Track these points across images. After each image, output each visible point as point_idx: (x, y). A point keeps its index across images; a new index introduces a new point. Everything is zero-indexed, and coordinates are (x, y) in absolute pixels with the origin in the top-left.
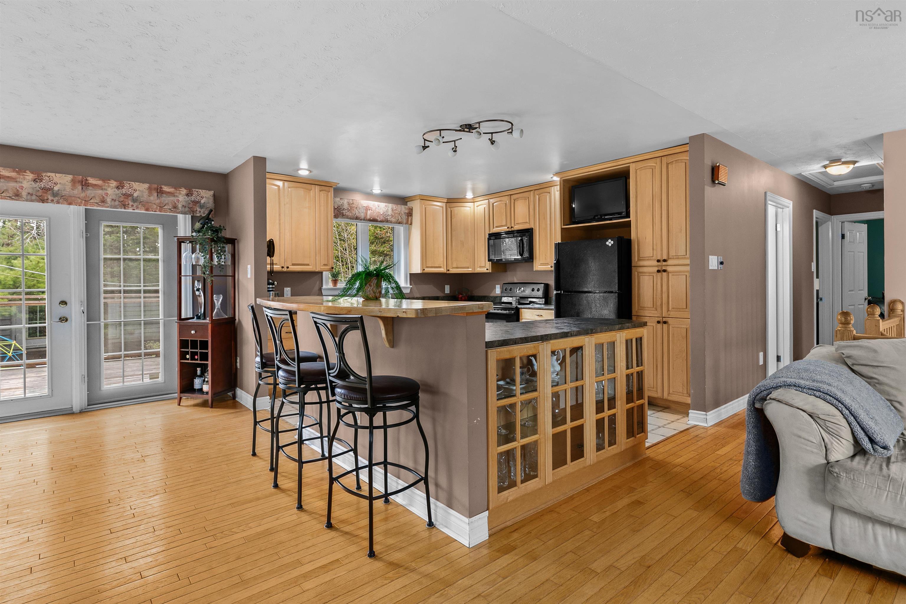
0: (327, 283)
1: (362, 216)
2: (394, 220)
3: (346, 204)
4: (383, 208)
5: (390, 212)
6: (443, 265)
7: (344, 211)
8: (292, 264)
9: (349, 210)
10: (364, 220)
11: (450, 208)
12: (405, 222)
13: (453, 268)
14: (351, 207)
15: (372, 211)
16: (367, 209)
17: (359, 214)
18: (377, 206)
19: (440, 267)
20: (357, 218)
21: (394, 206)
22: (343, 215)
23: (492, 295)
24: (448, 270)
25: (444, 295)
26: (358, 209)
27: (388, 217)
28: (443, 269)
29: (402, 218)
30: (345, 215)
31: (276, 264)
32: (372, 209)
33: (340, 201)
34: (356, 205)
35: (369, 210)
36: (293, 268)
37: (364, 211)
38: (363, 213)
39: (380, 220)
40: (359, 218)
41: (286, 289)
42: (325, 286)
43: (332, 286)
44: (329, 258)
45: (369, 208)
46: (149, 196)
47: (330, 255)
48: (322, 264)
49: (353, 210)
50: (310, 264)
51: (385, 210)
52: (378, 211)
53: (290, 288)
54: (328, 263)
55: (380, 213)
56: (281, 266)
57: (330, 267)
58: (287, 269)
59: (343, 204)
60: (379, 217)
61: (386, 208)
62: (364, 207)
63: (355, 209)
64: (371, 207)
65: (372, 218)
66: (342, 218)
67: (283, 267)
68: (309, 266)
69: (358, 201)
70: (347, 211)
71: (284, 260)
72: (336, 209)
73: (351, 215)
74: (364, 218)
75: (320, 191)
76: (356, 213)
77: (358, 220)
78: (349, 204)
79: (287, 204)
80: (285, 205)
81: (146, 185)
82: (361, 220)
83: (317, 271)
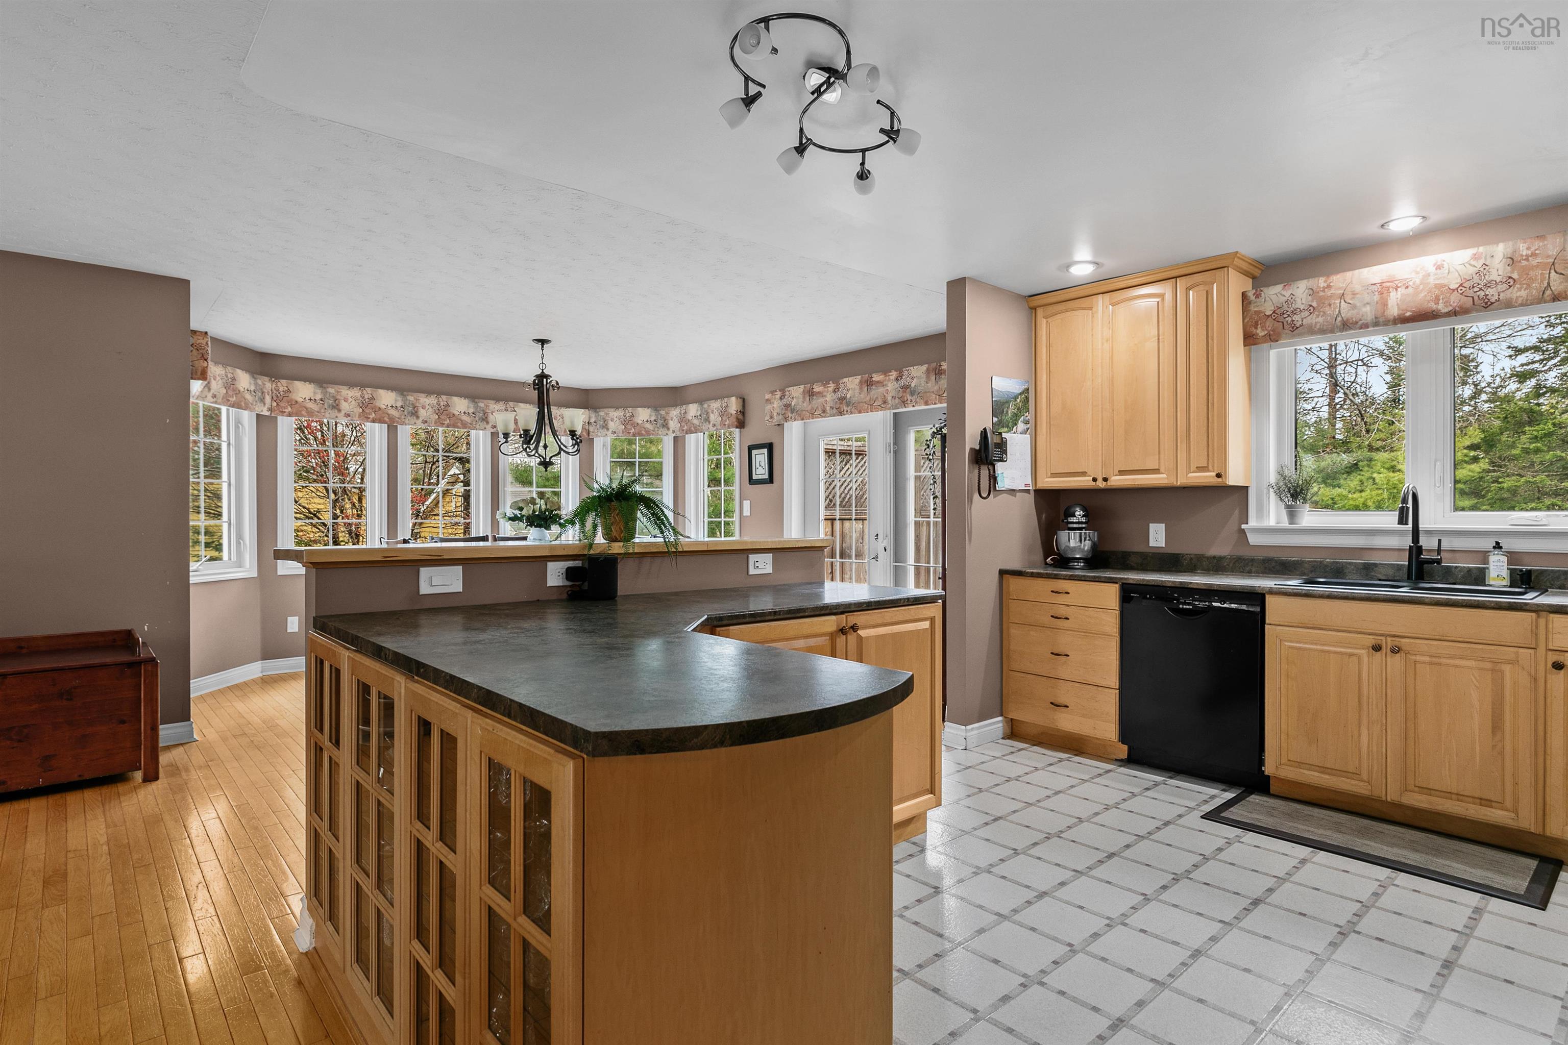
0: (1262, 513)
1: (1367, 312)
2: (1523, 293)
3: (1304, 296)
4: (1459, 268)
5: (1498, 271)
7: (1295, 318)
8: (1120, 471)
9: (1311, 309)
10: (1376, 324)
14: (1321, 301)
15: (1410, 290)
16: (1384, 289)
17: (1355, 312)
18: (1432, 269)
20: (1347, 325)
21: (1523, 249)
22: (1294, 328)
26: (1348, 297)
30: (1302, 325)
31: (1084, 474)
32: (1411, 283)
33: (1284, 293)
34: (1340, 288)
35: (1396, 290)
36: (1117, 481)
37: (1375, 297)
38: (1368, 304)
39: (1451, 308)
40: (1357, 323)
41: (1153, 527)
42: (1253, 523)
43: (1285, 524)
44: (1213, 450)
45: (1396, 282)
46: (927, 383)
47: (1215, 444)
48: (1193, 468)
49: (1330, 305)
50: (1162, 470)
51: (1472, 270)
52: (1437, 282)
53: (1164, 525)
54: (1208, 464)
55: (1445, 286)
56: (1091, 478)
57: (1214, 474)
58: (1104, 483)
59: (1294, 297)
60: (1441, 301)
61: (1473, 263)
62: (1375, 284)
63: (1338, 302)
64: (1406, 277)
65: (1411, 311)
66: (1293, 337)
67: (1095, 480)
68: (1159, 473)
69: (1349, 274)
70: (1307, 313)
71: (1100, 464)
72: (1268, 316)
73: (1321, 321)
74: (1376, 318)
75: (1188, 289)
76: (1339, 312)
77: (1351, 329)
78: (1313, 292)
79: (1107, 341)
80: (1102, 344)
81: (925, 367)
82: (1366, 326)
83: (1179, 484)
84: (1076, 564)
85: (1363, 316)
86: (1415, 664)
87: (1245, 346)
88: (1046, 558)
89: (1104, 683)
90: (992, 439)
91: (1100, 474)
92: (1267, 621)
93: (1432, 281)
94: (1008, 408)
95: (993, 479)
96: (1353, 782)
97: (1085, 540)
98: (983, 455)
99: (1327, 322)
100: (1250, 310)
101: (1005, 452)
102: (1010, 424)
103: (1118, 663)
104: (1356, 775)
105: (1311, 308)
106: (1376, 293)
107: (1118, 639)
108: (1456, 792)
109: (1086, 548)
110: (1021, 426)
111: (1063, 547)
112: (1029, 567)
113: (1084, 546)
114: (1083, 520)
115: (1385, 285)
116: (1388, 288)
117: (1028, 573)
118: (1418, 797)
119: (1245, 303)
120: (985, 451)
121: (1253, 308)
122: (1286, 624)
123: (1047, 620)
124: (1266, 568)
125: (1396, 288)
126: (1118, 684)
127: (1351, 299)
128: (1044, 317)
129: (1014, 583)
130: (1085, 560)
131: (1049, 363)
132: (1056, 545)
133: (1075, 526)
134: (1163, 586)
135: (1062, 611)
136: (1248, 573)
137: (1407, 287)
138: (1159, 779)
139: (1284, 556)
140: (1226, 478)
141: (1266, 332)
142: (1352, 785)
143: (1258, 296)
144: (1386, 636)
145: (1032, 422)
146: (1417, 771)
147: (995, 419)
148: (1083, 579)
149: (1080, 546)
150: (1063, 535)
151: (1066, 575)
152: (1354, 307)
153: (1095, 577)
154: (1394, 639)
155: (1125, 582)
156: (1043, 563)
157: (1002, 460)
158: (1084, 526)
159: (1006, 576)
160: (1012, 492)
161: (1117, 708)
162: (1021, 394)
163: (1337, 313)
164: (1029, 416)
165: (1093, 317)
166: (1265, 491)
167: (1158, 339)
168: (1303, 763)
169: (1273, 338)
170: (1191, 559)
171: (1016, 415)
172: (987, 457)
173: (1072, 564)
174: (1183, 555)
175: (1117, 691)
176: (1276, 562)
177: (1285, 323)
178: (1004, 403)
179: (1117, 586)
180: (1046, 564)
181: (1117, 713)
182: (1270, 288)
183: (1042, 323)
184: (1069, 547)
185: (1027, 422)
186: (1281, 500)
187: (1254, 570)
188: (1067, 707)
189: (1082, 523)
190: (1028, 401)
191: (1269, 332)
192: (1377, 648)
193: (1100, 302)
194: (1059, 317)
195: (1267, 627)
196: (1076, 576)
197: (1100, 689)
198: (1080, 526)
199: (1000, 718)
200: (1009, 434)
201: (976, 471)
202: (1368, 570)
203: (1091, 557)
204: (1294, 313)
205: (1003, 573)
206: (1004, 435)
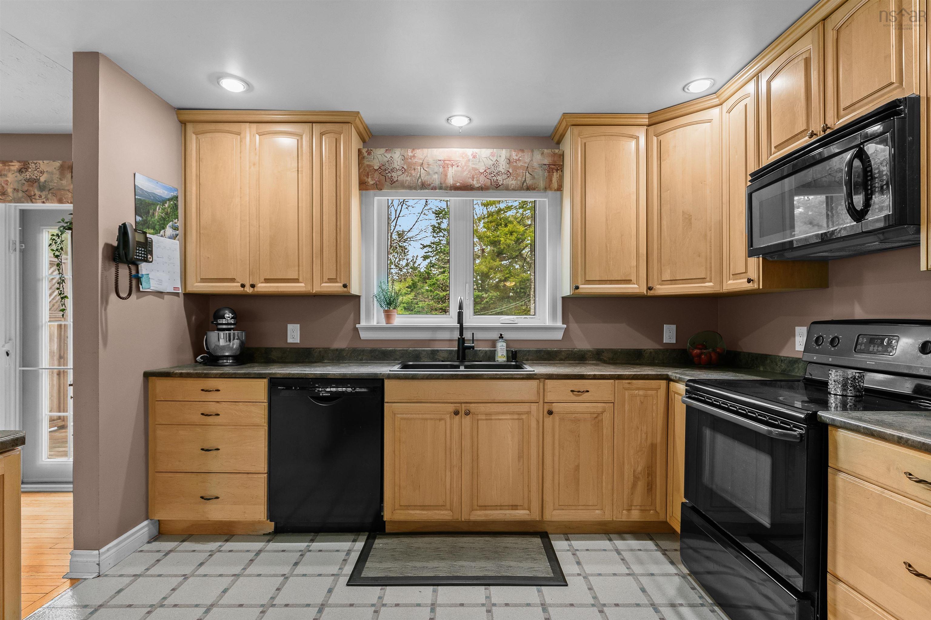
0: (369, 316)
1: (436, 179)
2: (514, 182)
3: (399, 160)
4: (485, 159)
5: (503, 166)
6: (638, 276)
7: (394, 174)
8: (265, 279)
9: (404, 171)
10: (441, 188)
11: (657, 136)
12: (542, 184)
13: (664, 282)
14: (410, 165)
15: (459, 168)
16: (445, 164)
17: (429, 177)
18: (471, 157)
19: (629, 281)
20: (424, 186)
21: (514, 155)
22: (393, 182)
23: (785, 353)
24: (650, 289)
25: (657, 347)
26: (425, 166)
27: (499, 178)
28: (636, 286)
29: (534, 178)
30: (397, 181)
31: (233, 280)
32: (460, 164)
33: (386, 155)
34: (420, 159)
35: (452, 167)
36: (263, 287)
37: (441, 169)
38: (436, 173)
39: (480, 185)
40: (430, 185)
41: (290, 327)
42: (363, 323)
43: (383, 323)
44: (340, 265)
45: (452, 162)
46: (61, 179)
47: (342, 262)
48: (325, 279)
49: (415, 169)
50: (301, 280)
51: (491, 163)
52: (474, 166)
53: (299, 325)
54: (337, 276)
55: (477, 169)
56: (239, 284)
57: (341, 285)
58: (252, 289)
59: (392, 159)
60: (475, 179)
61: (491, 158)
62: (440, 160)
63: (419, 168)
64: (457, 159)
65: (459, 183)
66: (392, 188)
67: (243, 286)
68: (299, 282)
69: (425, 150)
70: (400, 173)
71: (248, 274)
72: (376, 170)
73: (409, 180)
74: (441, 184)
75: (322, 134)
76: (420, 175)
77: (426, 189)
78: (404, 159)
79: (254, 164)
80: (250, 168)
81: (58, 164)
82: (434, 188)
83: (314, 291)
84: (225, 361)
85: (433, 181)
86: (478, 421)
87: (360, 190)
88: (196, 356)
89: (253, 470)
90: (134, 237)
91: (248, 280)
92: (386, 400)
93: (471, 165)
94: (155, 210)
95: (137, 279)
96: (442, 512)
97: (234, 339)
98: (122, 252)
99: (413, 181)
100: (364, 163)
101: (151, 253)
102: (157, 227)
103: (266, 449)
104: (442, 507)
105: (403, 169)
106: (441, 167)
107: (266, 428)
108: (499, 505)
109: (235, 347)
110: (169, 231)
111: (212, 346)
112: (179, 367)
113: (233, 344)
114: (232, 321)
115: (446, 162)
116: (448, 165)
117: (176, 374)
118: (479, 513)
119: (360, 157)
120: (124, 249)
121: (366, 162)
122: (399, 401)
123: (197, 418)
124: (372, 356)
125: (452, 166)
126: (266, 469)
127: (427, 168)
128: (196, 134)
129: (160, 384)
130: (234, 357)
131: (198, 177)
132: (206, 344)
133: (224, 327)
134: (306, 378)
135: (212, 408)
136: (361, 360)
137: (458, 166)
138: (302, 545)
139: (384, 347)
140: (350, 288)
141: (374, 182)
142: (442, 514)
143: (369, 153)
144: (461, 403)
145: (181, 228)
146: (479, 496)
147: (139, 218)
148: (233, 376)
149: (229, 345)
150: (213, 336)
151: (217, 374)
152: (428, 174)
153: (245, 374)
154: (466, 405)
155: (273, 376)
156: (193, 361)
157: (146, 260)
158: (232, 327)
159: (151, 379)
160: (160, 294)
161: (266, 490)
162: (169, 200)
163: (419, 176)
164: (179, 223)
165: (241, 141)
166: (371, 299)
167: (298, 171)
168: (409, 506)
169: (378, 187)
170: (320, 351)
171: (164, 219)
172: (126, 255)
173: (221, 362)
174: (314, 349)
175: (266, 475)
176: (379, 351)
177: (387, 177)
178: (149, 205)
179: (266, 381)
180: (196, 362)
181: (266, 494)
182: (377, 150)
183: (192, 140)
184: (218, 346)
185: (176, 228)
186: (381, 306)
187: (364, 358)
188: (217, 498)
189: (231, 324)
190: (177, 209)
191: (376, 182)
192: (456, 413)
193: (249, 131)
194: (209, 135)
195: (385, 405)
196: (226, 374)
197: (250, 476)
198: (229, 327)
199: (146, 523)
200: (155, 236)
201: (113, 270)
202: (434, 354)
203: (240, 354)
204: (392, 170)
205: (147, 375)
206: (148, 235)
